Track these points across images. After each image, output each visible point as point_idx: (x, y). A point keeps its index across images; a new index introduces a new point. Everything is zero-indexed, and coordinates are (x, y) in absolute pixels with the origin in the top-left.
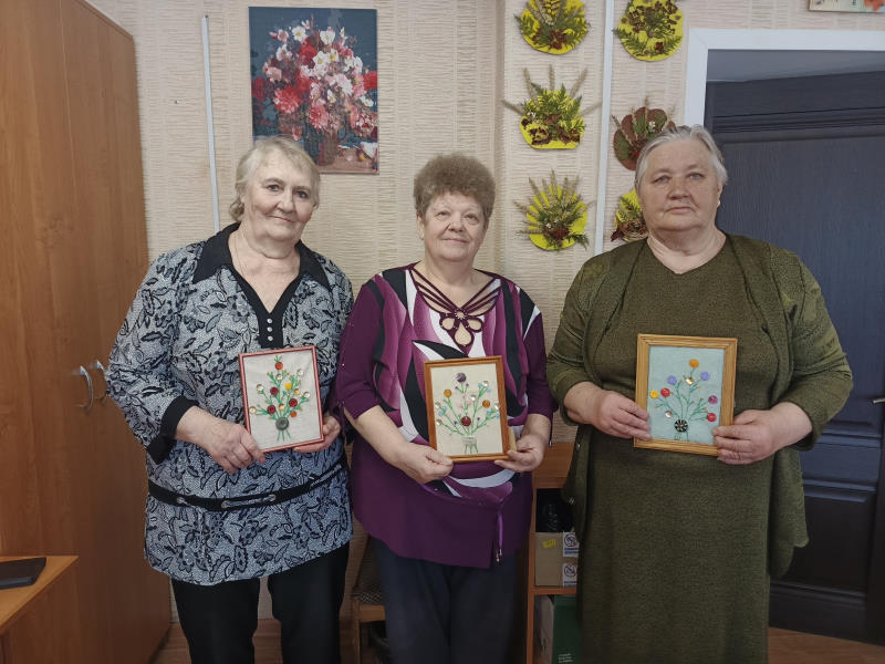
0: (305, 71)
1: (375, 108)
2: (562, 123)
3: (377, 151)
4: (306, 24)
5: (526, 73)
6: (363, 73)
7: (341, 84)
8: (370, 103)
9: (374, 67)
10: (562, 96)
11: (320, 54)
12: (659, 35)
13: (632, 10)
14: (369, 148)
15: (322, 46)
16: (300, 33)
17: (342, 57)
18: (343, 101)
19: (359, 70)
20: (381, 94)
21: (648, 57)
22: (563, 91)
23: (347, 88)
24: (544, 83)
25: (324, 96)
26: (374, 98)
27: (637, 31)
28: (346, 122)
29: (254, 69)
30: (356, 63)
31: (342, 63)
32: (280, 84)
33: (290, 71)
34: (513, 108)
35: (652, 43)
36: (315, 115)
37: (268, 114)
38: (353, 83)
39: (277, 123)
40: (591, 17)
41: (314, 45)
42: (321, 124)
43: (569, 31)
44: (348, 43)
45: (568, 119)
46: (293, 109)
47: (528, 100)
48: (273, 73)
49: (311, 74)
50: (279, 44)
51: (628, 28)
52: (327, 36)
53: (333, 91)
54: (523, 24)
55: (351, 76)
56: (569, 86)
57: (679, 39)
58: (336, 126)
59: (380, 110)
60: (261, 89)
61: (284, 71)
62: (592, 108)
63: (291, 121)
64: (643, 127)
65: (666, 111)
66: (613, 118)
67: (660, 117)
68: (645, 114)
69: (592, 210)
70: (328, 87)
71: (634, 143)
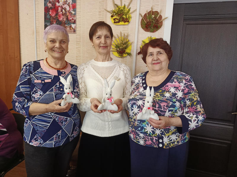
0: (57, 4)
1: (75, 14)
2: (124, 16)
3: (75, 27)
5: (113, 1)
6: (72, 4)
7: (66, 8)
8: (73, 13)
9: (75, 2)
14: (73, 26)
18: (67, 12)
19: (71, 3)
20: (78, 9)
22: (125, 6)
23: (68, 9)
24: (119, 3)
25: (62, 11)
26: (75, 11)
28: (67, 19)
29: (45, 4)
30: (70, 1)
31: (66, 1)
32: (51, 8)
33: (54, 4)
34: (108, 12)
36: (59, 16)
37: (48, 17)
38: (69, 7)
39: (50, 19)
42: (61, 19)
45: (126, 15)
46: (54, 15)
47: (114, 9)
48: (50, 5)
49: (59, 5)
53: (64, 9)
55: (69, 5)
58: (65, 20)
59: (77, 15)
60: (47, 9)
61: (52, 5)
62: (134, 11)
63: (53, 18)
64: (150, 17)
65: (159, 11)
66: (140, 14)
67: (157, 13)
68: (151, 13)
69: (133, 45)
70: (63, 8)
71: (147, 22)
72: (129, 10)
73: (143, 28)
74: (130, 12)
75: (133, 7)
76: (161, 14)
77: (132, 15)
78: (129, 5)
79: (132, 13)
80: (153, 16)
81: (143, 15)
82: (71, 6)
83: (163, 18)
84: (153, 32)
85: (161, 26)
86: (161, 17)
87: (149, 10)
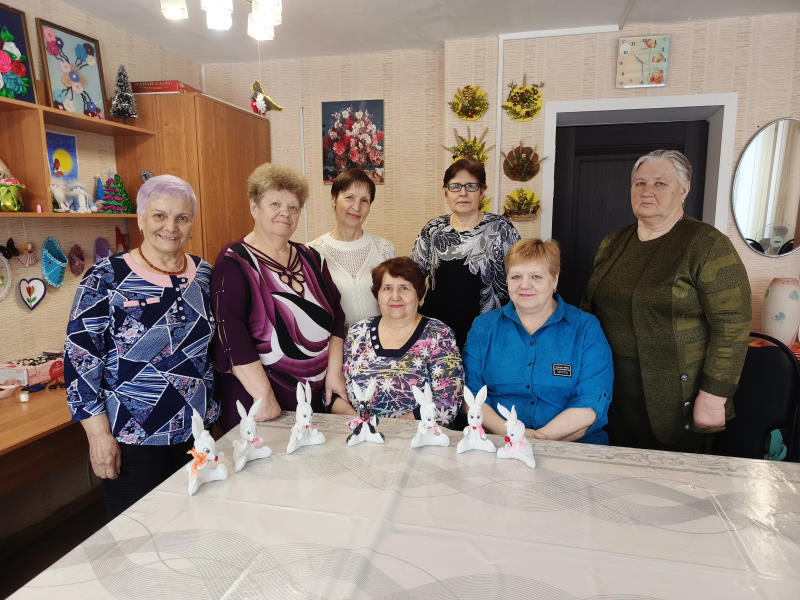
0: (348, 133)
1: (382, 150)
2: (475, 157)
3: (383, 173)
4: (349, 109)
5: (456, 131)
6: (376, 133)
7: (365, 139)
8: (379, 148)
9: (382, 129)
10: (475, 142)
11: (356, 124)
12: (528, 107)
13: (513, 94)
14: (379, 171)
15: (356, 120)
16: (346, 114)
17: (366, 125)
18: (366, 147)
19: (374, 131)
20: (386, 142)
21: (521, 120)
22: (475, 140)
23: (368, 141)
24: (464, 135)
25: (357, 145)
26: (382, 144)
27: (515, 105)
28: (368, 159)
29: (324, 133)
30: (372, 127)
31: (366, 128)
32: (336, 140)
33: (341, 133)
34: (448, 149)
35: (523, 112)
36: (353, 155)
37: (330, 155)
38: (372, 138)
39: (334, 160)
40: (490, 100)
41: (352, 119)
42: (355, 160)
43: (477, 108)
44: (369, 118)
45: (478, 154)
46: (342, 152)
47: (456, 145)
48: (333, 134)
49: (351, 134)
50: (335, 120)
51: (510, 104)
52: (359, 115)
53: (362, 142)
54: (454, 106)
55: (371, 135)
56: (479, 137)
57: (539, 108)
58: (363, 160)
59: (385, 151)
60: (328, 144)
61: (338, 133)
62: (491, 148)
63: (341, 159)
64: (519, 157)
65: (533, 147)
66: (502, 153)
67: (529, 151)
68: (519, 151)
69: (491, 203)
70: (359, 140)
71: (515, 166)
72: (483, 146)
73: (508, 175)
74: (486, 148)
75: (489, 141)
76: (537, 152)
77: (488, 155)
78: (482, 138)
79: (488, 150)
80: (524, 155)
81: (507, 153)
82: (374, 136)
83: (540, 158)
84: (524, 179)
85: (538, 170)
86: (536, 156)
87: (517, 145)
